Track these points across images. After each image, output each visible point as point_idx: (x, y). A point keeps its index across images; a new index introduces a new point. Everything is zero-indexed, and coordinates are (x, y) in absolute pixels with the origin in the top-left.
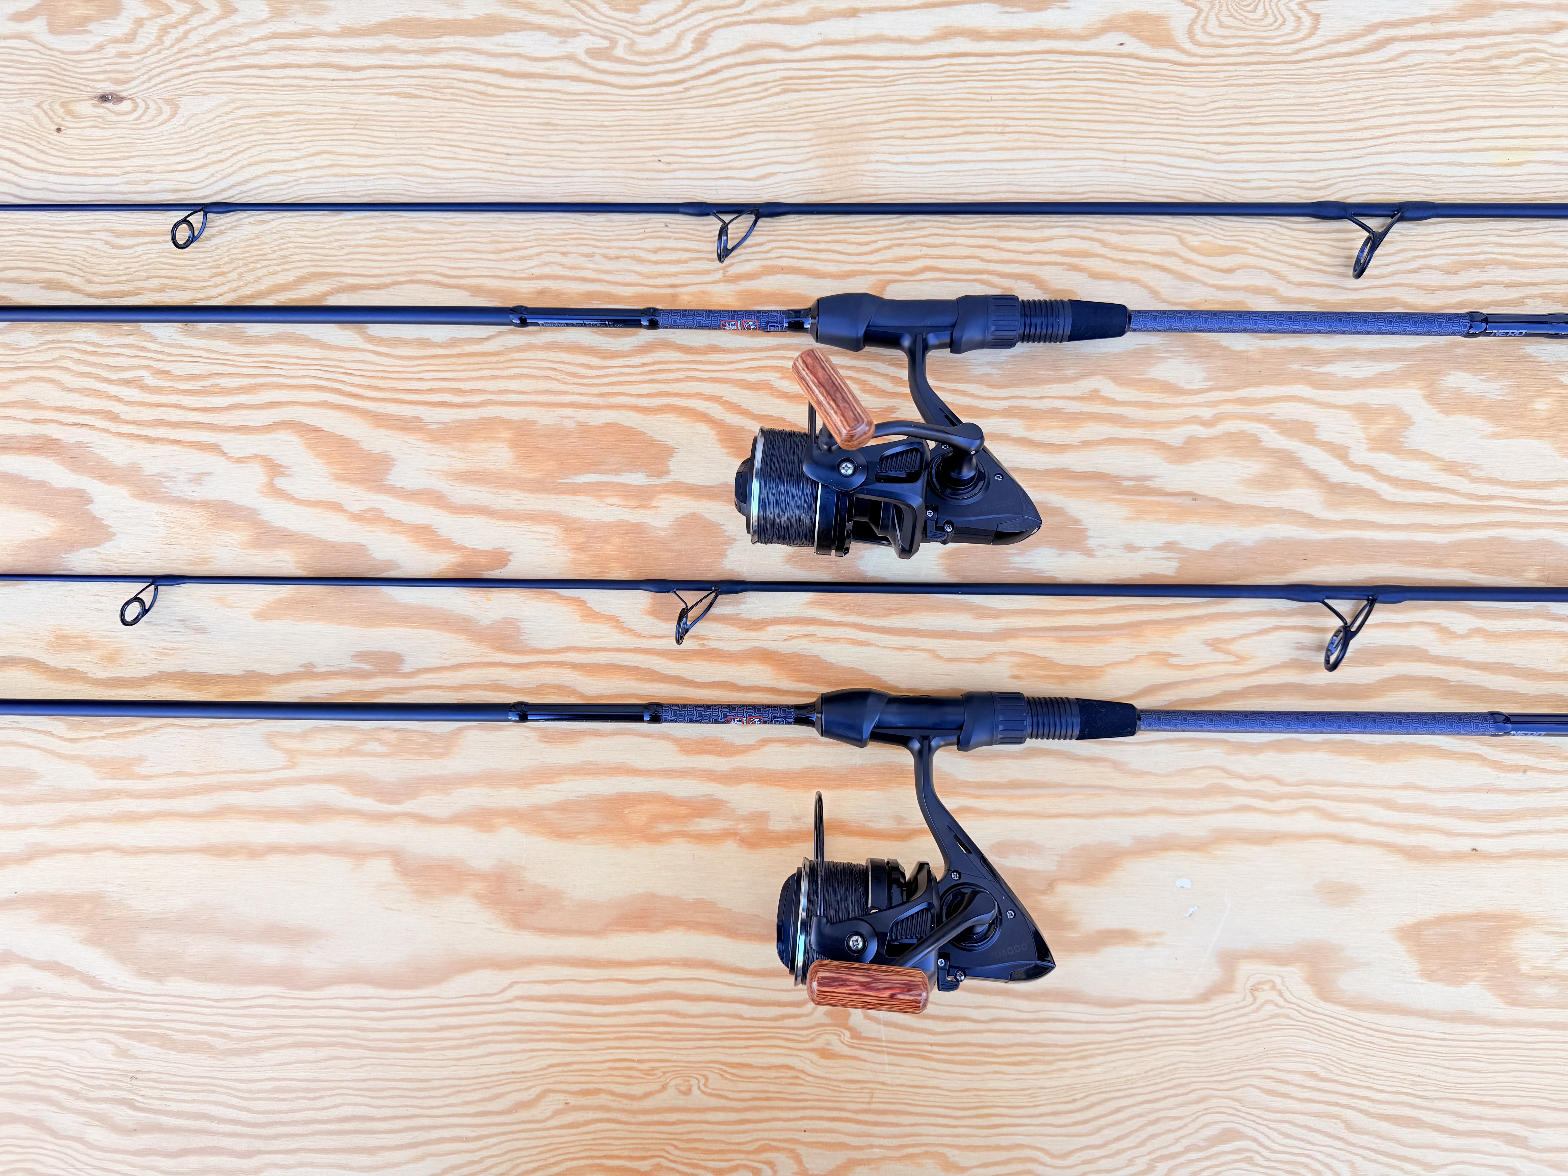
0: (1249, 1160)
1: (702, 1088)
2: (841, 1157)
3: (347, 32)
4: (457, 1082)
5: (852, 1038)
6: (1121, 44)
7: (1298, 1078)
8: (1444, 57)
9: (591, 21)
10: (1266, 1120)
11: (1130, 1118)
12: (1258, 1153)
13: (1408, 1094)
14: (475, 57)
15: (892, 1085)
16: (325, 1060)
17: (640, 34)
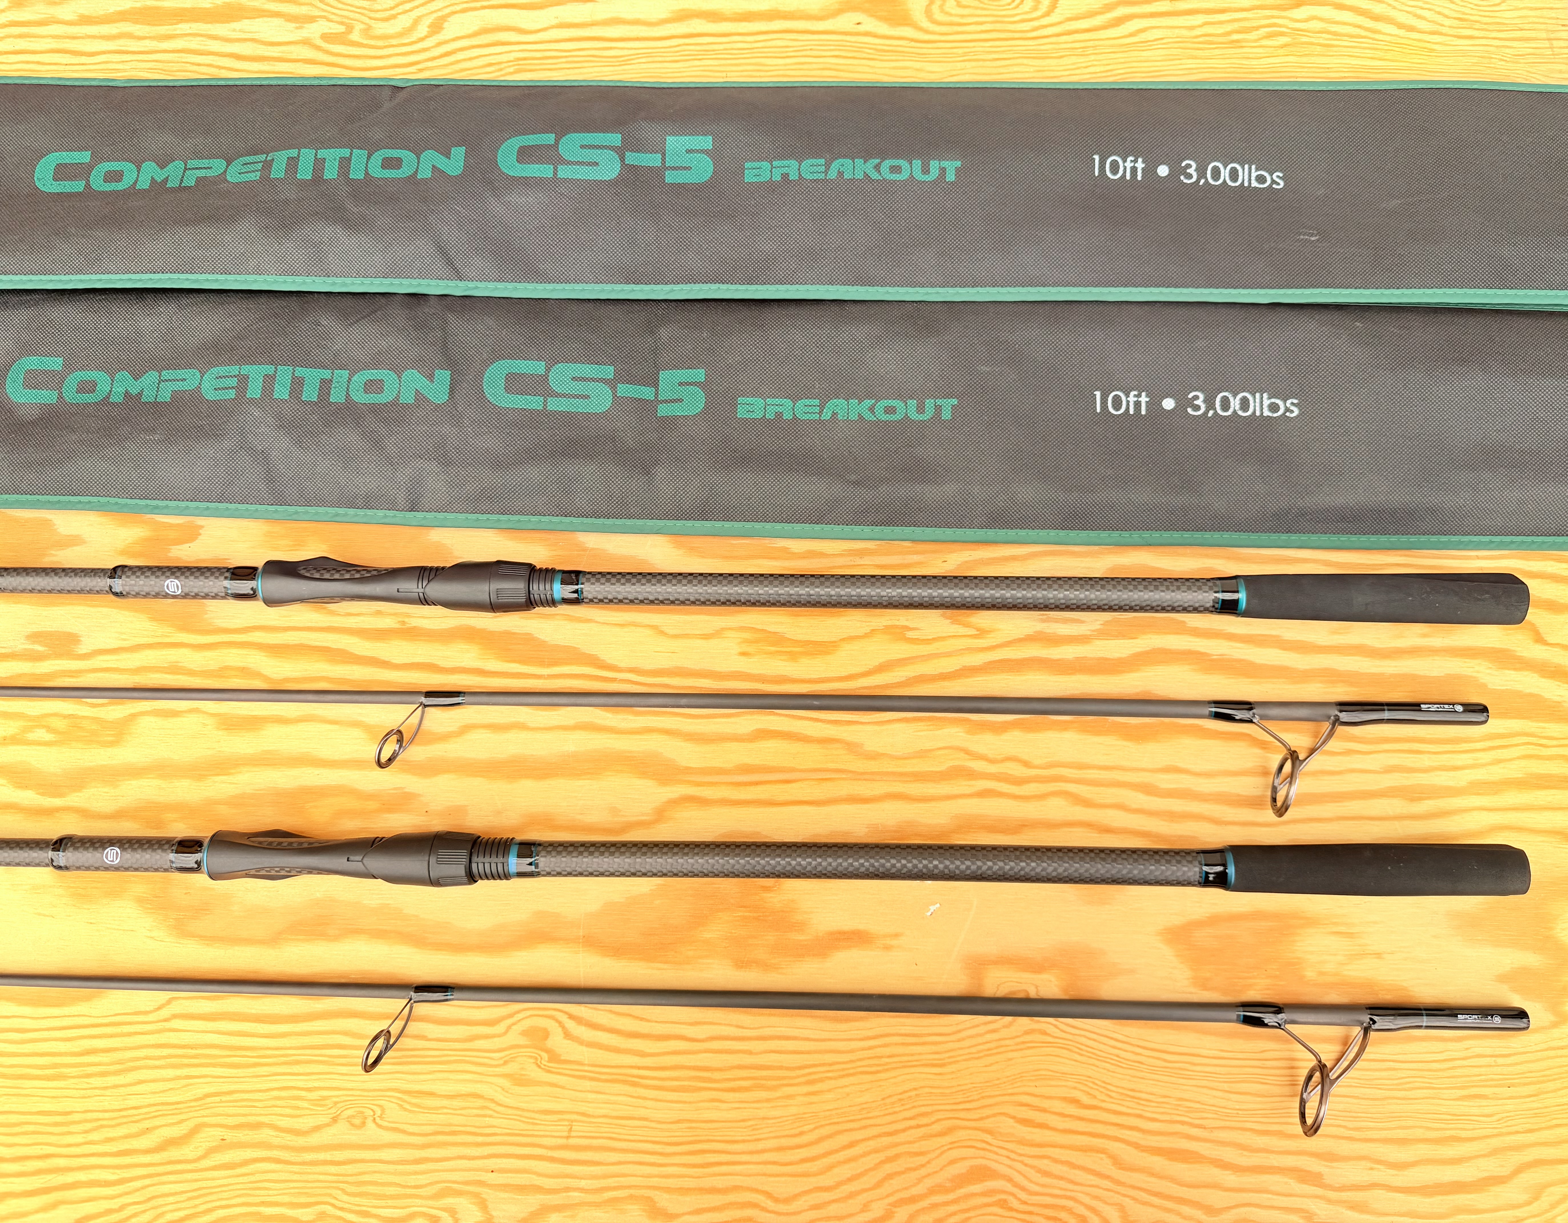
0: (1003, 1204)
1: (378, 1120)
2: (534, 1201)
3: (85, 20)
5: (550, 1062)
6: (858, 24)
8: (1185, 33)
9: (329, 8)
10: (1021, 1155)
12: (1013, 1195)
13: (1185, 1124)
14: (209, 42)
15: (593, 1117)
17: (375, 19)
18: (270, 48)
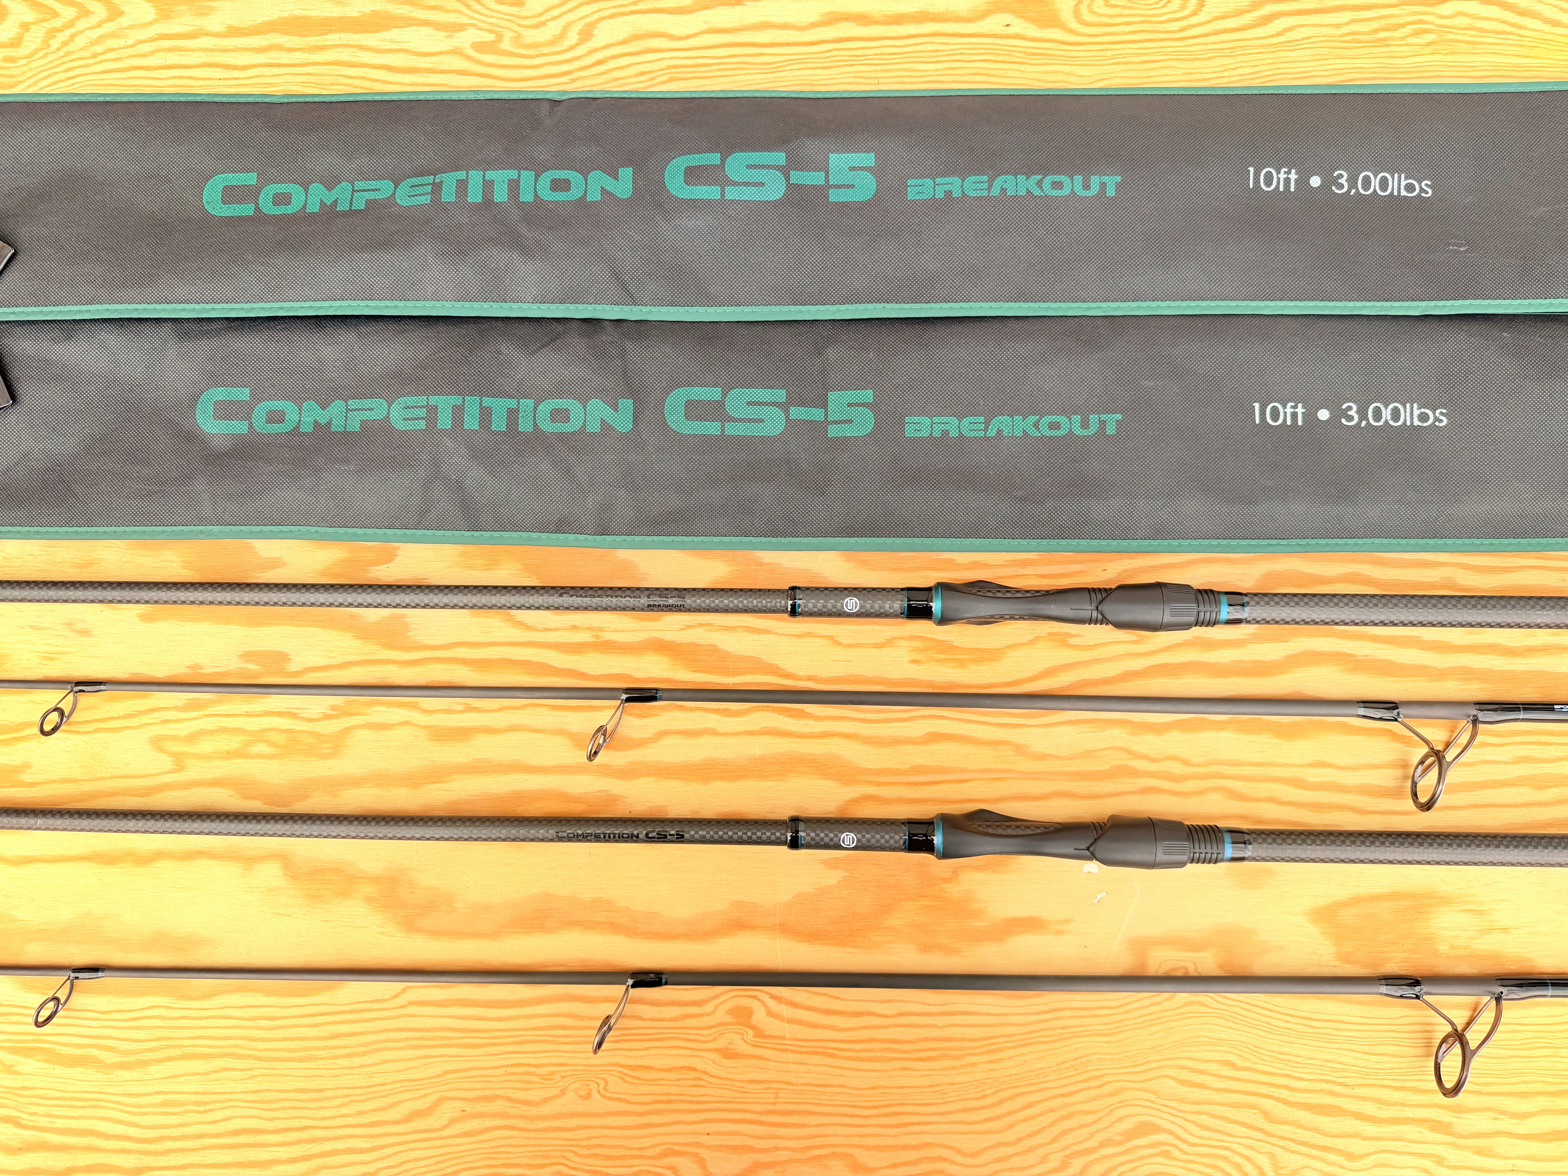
0: (1166, 1154)
1: (602, 1091)
2: (745, 1160)
3: (233, 32)
4: (350, 1092)
5: (755, 1037)
6: (1008, 25)
7: (1214, 1068)
8: (1331, 31)
9: (477, 16)
10: (1182, 1112)
11: (1042, 1114)
12: (1175, 1146)
13: (1327, 1081)
14: (361, 53)
15: (797, 1085)
16: (215, 1072)
17: (525, 26)
18: (421, 59)
